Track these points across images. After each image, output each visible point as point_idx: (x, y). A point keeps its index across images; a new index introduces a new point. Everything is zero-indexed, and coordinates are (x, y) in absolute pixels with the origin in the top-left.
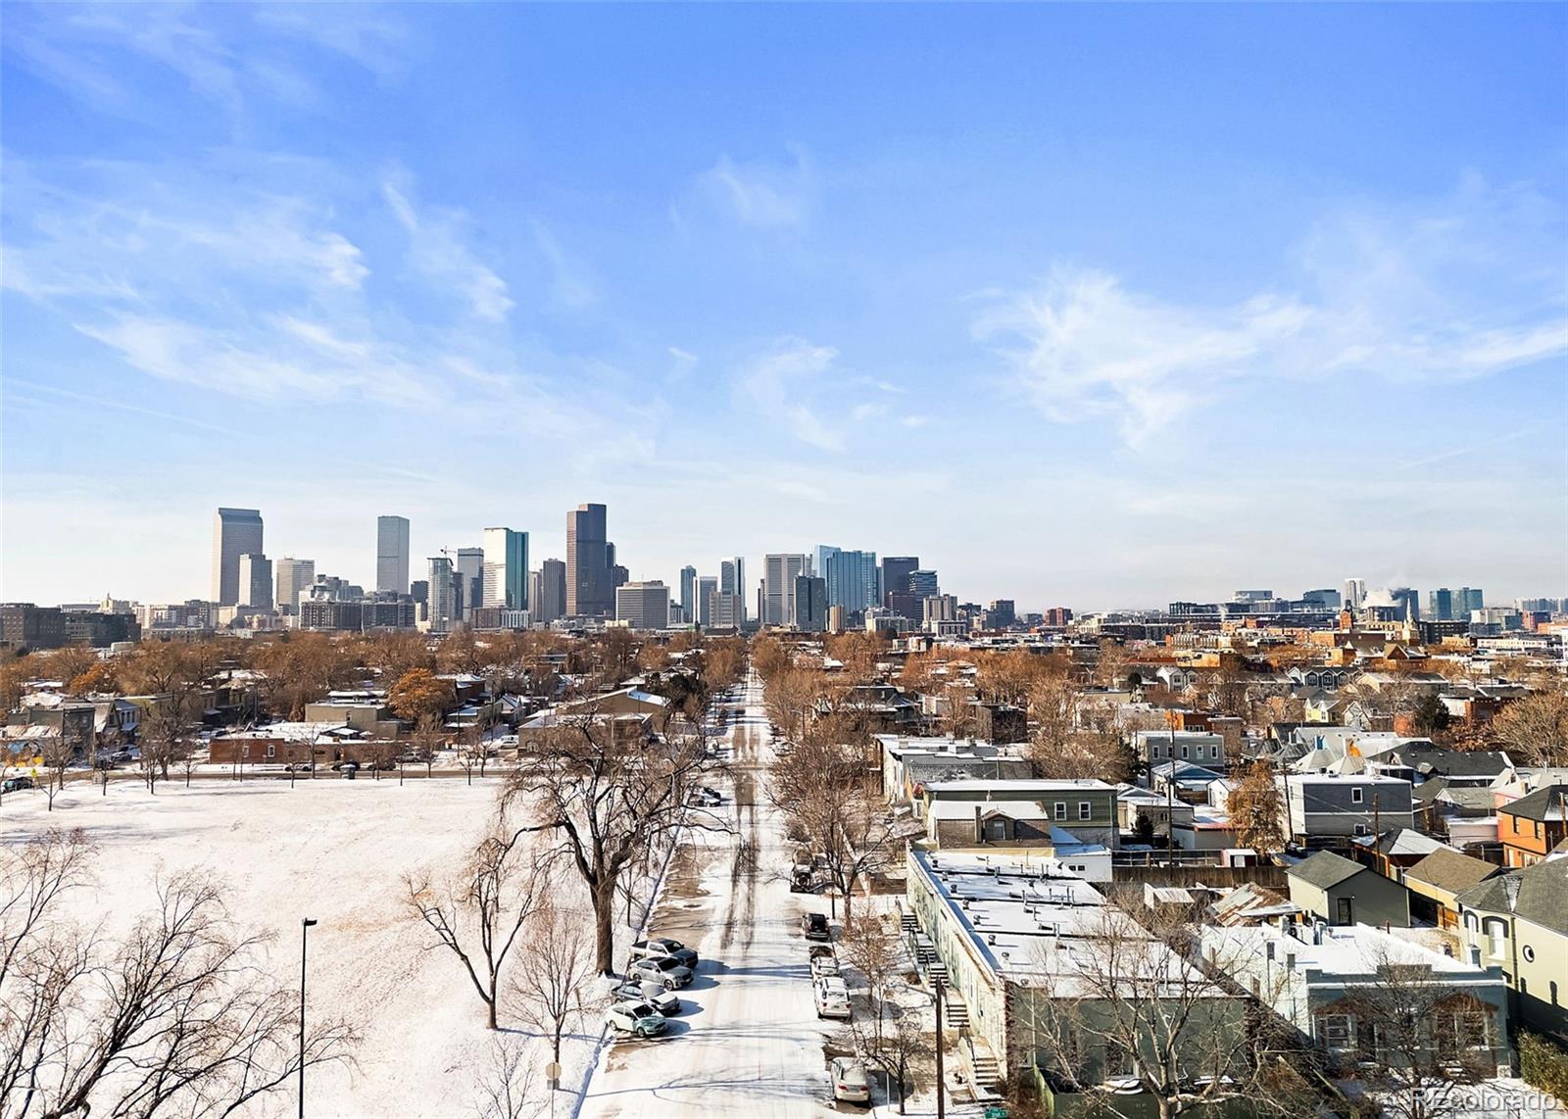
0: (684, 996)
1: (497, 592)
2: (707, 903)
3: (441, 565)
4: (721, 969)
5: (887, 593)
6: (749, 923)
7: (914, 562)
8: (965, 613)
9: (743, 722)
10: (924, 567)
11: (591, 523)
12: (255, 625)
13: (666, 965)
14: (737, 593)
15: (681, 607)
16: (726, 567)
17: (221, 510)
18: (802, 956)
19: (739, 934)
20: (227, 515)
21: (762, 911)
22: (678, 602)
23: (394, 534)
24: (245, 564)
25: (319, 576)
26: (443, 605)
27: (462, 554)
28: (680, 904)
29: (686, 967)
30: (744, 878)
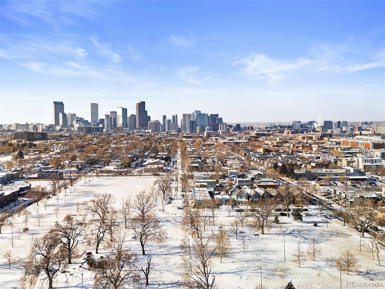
0: (171, 201)
1: (120, 121)
2: (173, 193)
3: (107, 116)
4: (174, 199)
5: (211, 123)
6: (177, 195)
7: (217, 115)
8: (228, 127)
9: (177, 164)
10: (220, 117)
11: (141, 106)
12: (65, 130)
13: (169, 199)
14: (176, 123)
15: (163, 126)
16: (173, 116)
17: (54, 102)
18: (181, 198)
19: (176, 196)
20: (55, 103)
21: (178, 194)
22: (162, 124)
23: (94, 107)
24: (61, 115)
25: (77, 117)
26: (108, 125)
27: (111, 112)
28: (170, 193)
29: (171, 199)
30: (176, 191)
